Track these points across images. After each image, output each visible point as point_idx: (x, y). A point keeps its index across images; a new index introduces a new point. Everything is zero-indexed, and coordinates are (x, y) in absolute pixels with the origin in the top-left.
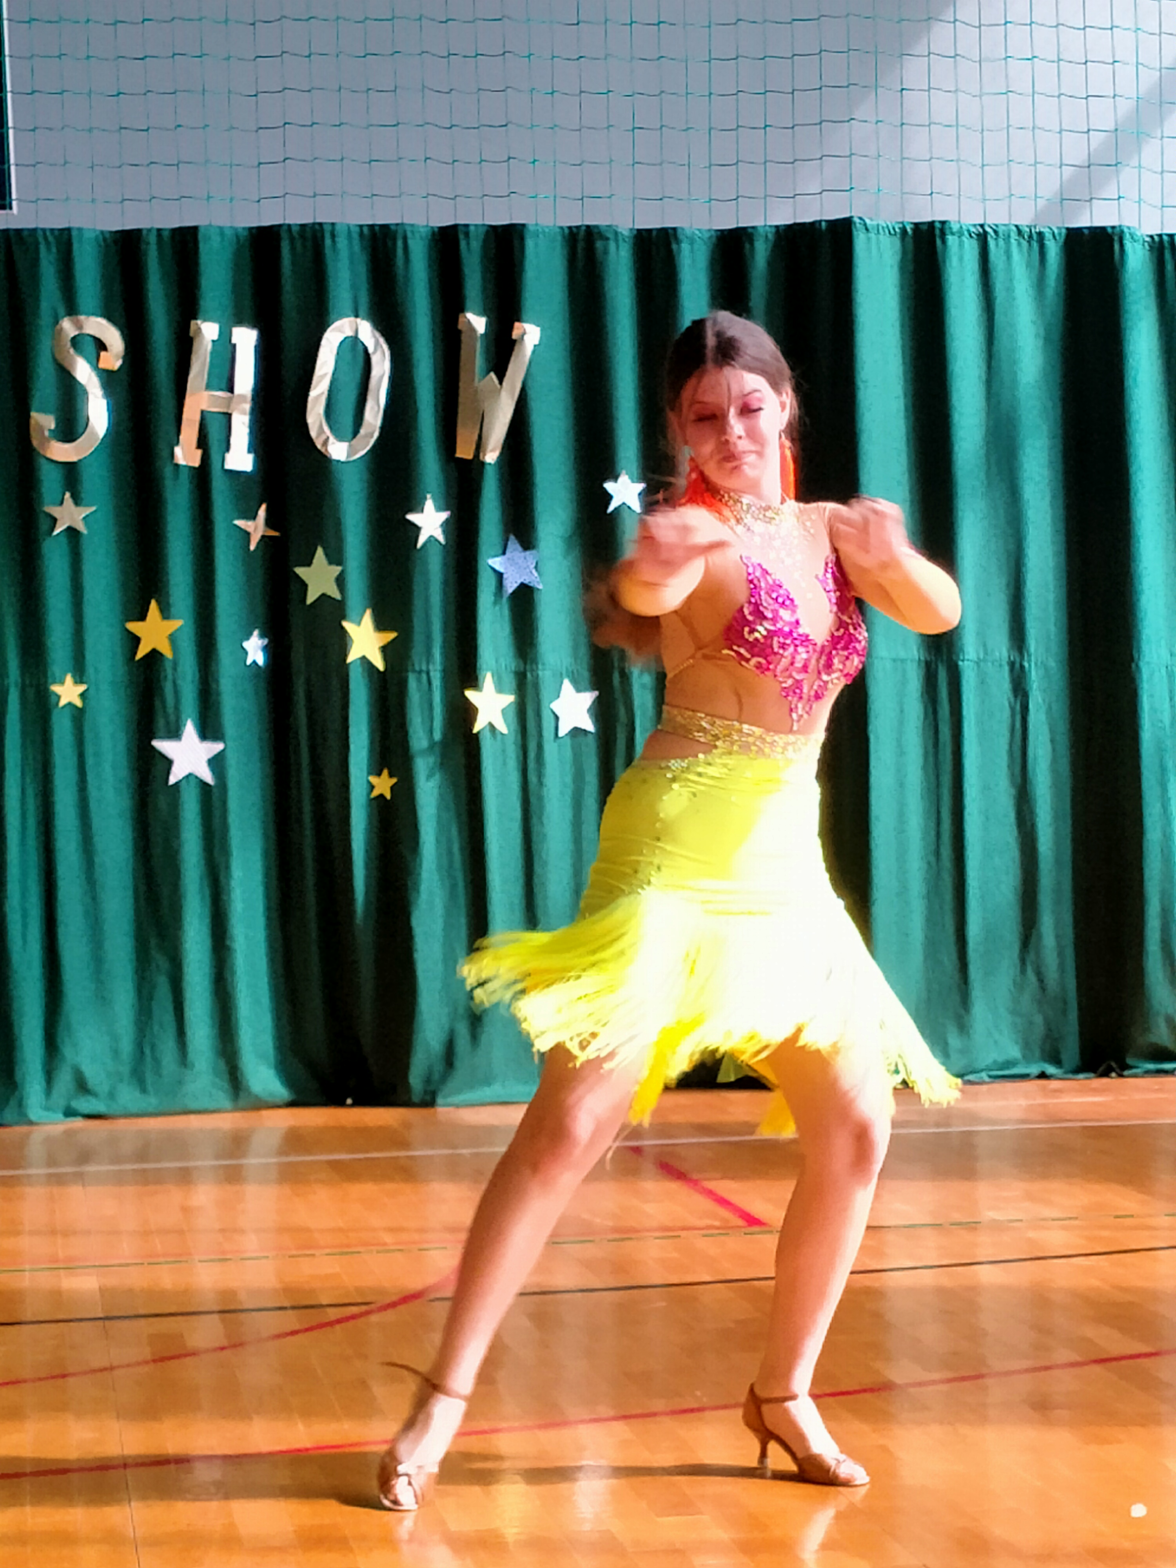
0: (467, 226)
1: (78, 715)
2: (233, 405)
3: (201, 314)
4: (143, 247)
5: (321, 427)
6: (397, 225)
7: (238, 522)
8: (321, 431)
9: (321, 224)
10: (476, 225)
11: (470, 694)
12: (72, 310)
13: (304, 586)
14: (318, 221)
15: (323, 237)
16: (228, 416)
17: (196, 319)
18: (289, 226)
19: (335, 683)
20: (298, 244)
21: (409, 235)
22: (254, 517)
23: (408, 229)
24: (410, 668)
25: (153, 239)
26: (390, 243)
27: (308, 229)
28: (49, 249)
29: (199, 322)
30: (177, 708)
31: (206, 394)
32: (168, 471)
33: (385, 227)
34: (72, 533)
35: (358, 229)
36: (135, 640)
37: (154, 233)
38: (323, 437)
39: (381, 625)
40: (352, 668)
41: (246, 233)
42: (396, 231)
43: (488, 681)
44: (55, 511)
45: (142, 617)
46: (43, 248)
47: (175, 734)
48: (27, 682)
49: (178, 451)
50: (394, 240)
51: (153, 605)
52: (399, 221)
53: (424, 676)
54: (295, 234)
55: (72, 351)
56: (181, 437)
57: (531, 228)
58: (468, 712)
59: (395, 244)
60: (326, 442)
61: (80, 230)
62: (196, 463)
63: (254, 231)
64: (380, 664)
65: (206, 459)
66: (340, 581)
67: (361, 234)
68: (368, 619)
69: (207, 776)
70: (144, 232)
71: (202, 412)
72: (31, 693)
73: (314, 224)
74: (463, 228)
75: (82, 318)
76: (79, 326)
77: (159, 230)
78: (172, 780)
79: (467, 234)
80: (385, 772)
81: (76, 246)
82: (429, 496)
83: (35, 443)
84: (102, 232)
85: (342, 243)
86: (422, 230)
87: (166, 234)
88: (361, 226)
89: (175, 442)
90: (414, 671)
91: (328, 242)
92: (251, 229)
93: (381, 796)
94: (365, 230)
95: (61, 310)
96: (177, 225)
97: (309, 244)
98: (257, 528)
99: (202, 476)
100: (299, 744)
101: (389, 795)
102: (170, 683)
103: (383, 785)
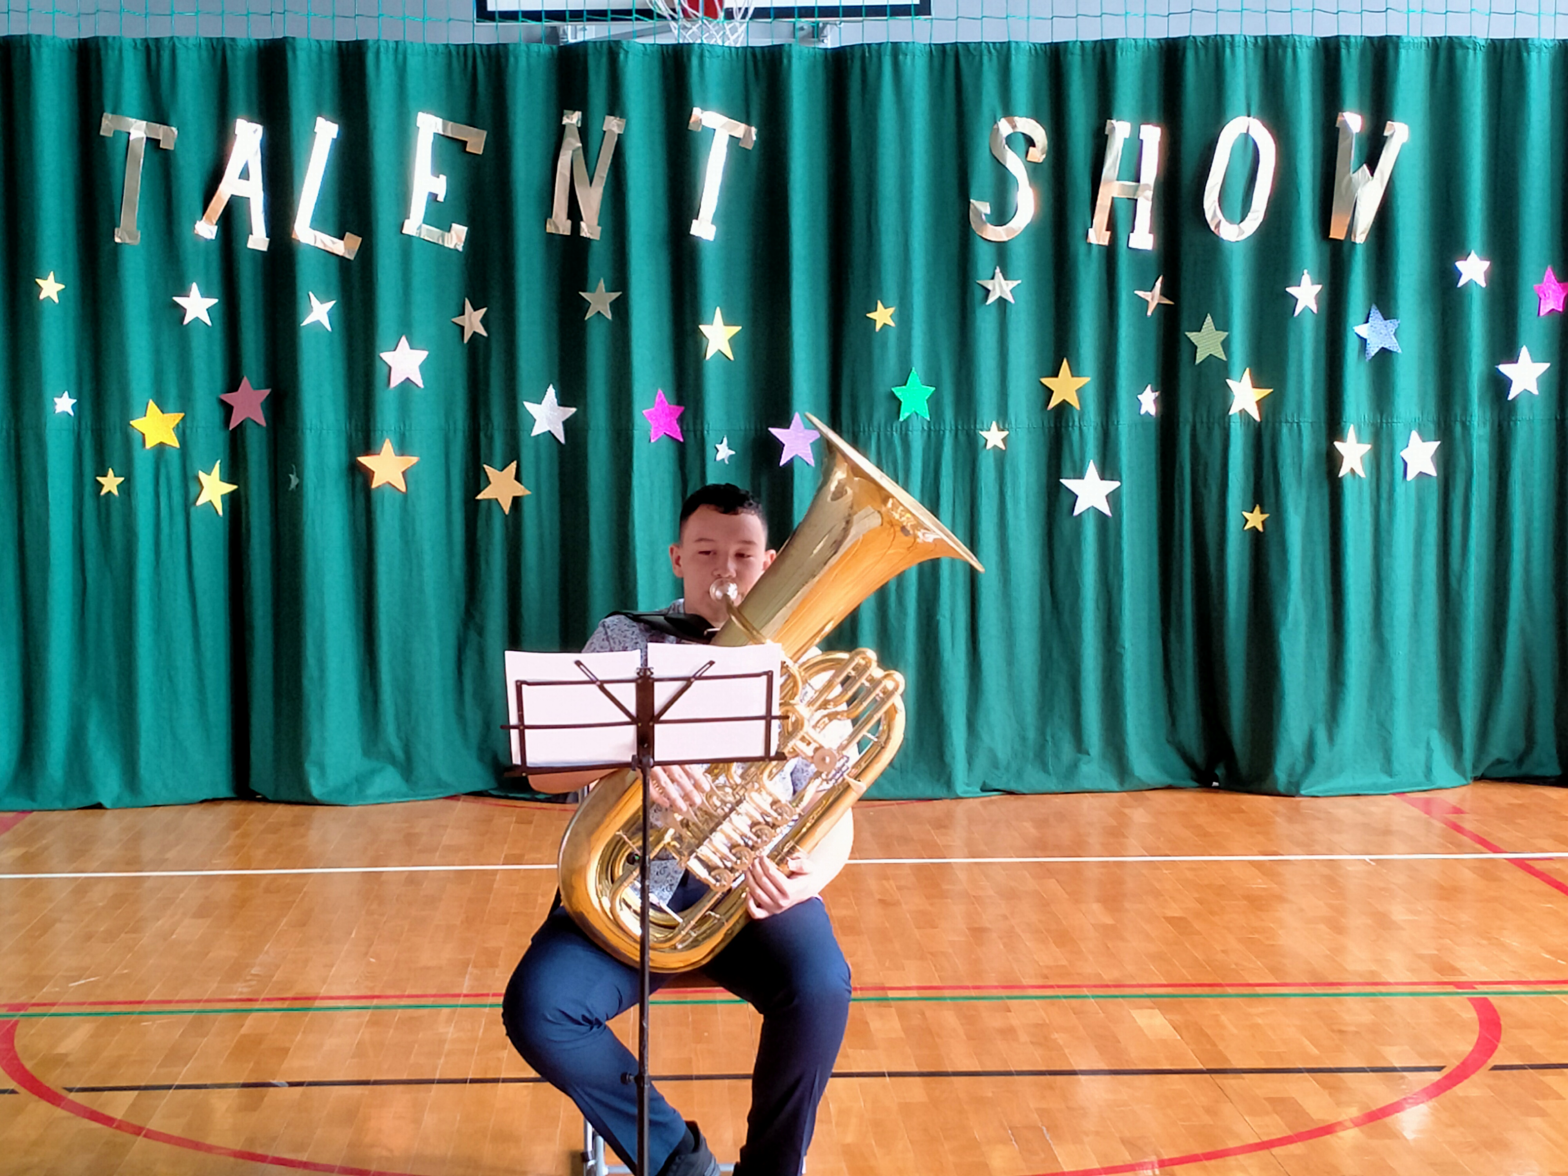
0: (1348, 37)
1: (1001, 456)
2: (1139, 192)
3: (1115, 115)
4: (1069, 56)
5: (1215, 212)
6: (1288, 36)
7: (1141, 293)
8: (1213, 214)
9: (1221, 36)
10: (1356, 37)
11: (1336, 443)
12: (1008, 112)
13: (1195, 347)
14: (1219, 33)
15: (1224, 47)
16: (1134, 202)
17: (1111, 119)
18: (1194, 37)
19: (1217, 433)
20: (1202, 53)
21: (1298, 44)
22: (1152, 288)
23: (1297, 39)
24: (1283, 420)
25: (1077, 50)
26: (1280, 51)
27: (1210, 41)
28: (990, 60)
29: (1114, 121)
30: (1081, 453)
31: (1118, 184)
32: (1082, 249)
33: (1277, 38)
34: (1002, 301)
35: (1253, 40)
36: (1050, 393)
37: (1079, 44)
38: (1216, 221)
39: (1258, 382)
40: (1233, 419)
41: (1156, 43)
42: (1287, 41)
43: (1351, 433)
44: (989, 285)
45: (1056, 374)
46: (986, 59)
47: (1080, 475)
48: (960, 427)
49: (1091, 232)
50: (1285, 48)
51: (1065, 362)
52: (1290, 33)
53: (1295, 425)
54: (1199, 44)
55: (1006, 147)
56: (1094, 221)
57: (1405, 40)
58: (1335, 459)
59: (1285, 52)
60: (1218, 226)
61: (1017, 42)
62: (1106, 243)
63: (1163, 42)
64: (1257, 417)
65: (1113, 240)
66: (1226, 345)
67: (1256, 43)
68: (1246, 375)
69: (1105, 509)
70: (1070, 45)
71: (1113, 198)
72: (962, 437)
73: (1216, 36)
74: (1344, 39)
75: (1016, 118)
76: (1014, 127)
77: (1082, 42)
78: (1077, 512)
79: (1348, 45)
80: (1258, 509)
81: (1013, 58)
82: (1305, 271)
83: (973, 226)
84: (1034, 44)
85: (1240, 52)
86: (1308, 40)
87: (1088, 47)
88: (1256, 38)
89: (1089, 225)
90: (1287, 422)
91: (1228, 51)
92: (1159, 40)
93: (1254, 529)
94: (1259, 40)
95: (999, 112)
96: (1098, 38)
97: (1211, 52)
98: (1154, 297)
99: (1110, 253)
100: (1182, 485)
101: (1260, 528)
102: (1077, 429)
103: (1256, 519)
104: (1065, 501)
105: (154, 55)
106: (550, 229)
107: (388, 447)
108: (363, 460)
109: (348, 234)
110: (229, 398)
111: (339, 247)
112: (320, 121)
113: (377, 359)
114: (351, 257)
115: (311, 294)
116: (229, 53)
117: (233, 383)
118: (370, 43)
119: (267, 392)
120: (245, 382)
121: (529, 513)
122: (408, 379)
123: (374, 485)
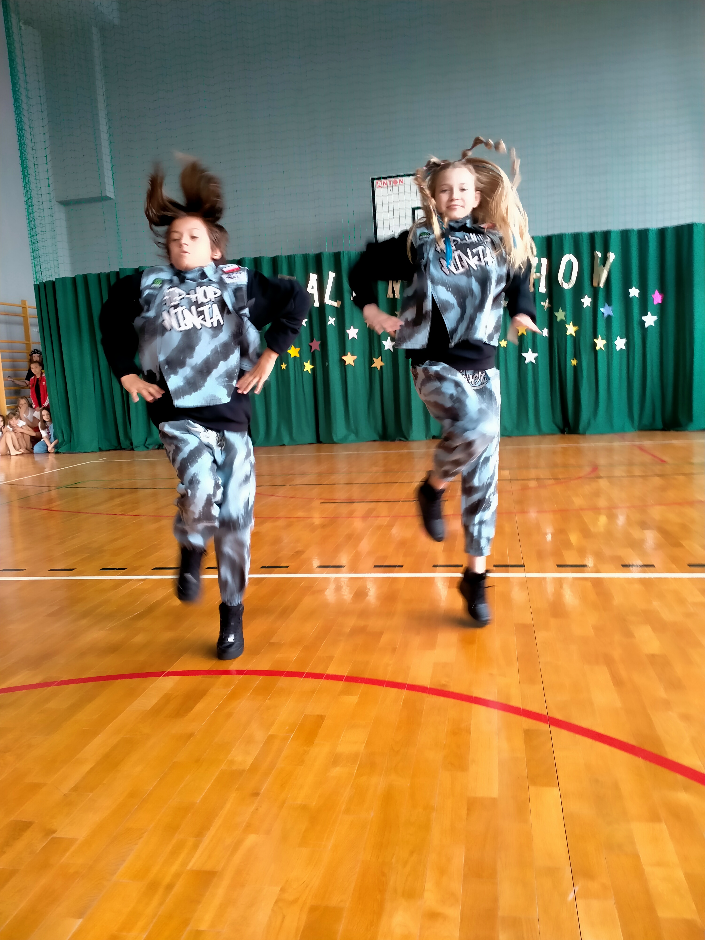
1: (505, 349)
2: (541, 276)
8: (562, 281)
9: (562, 234)
10: (599, 231)
11: (595, 340)
13: (557, 317)
15: (563, 236)
16: (540, 279)
19: (564, 340)
20: (557, 238)
21: (583, 234)
22: (545, 302)
24: (582, 335)
26: (578, 237)
27: (559, 235)
30: (527, 346)
33: (577, 233)
39: (574, 325)
40: (568, 336)
43: (600, 337)
47: (527, 352)
50: (579, 235)
52: (580, 231)
53: (584, 336)
54: (556, 236)
57: (613, 231)
58: (595, 345)
59: (580, 237)
60: (562, 284)
64: (574, 335)
66: (565, 316)
67: (572, 235)
68: (571, 323)
69: (534, 362)
74: (596, 232)
78: (526, 362)
79: (597, 234)
80: (575, 359)
82: (586, 295)
85: (567, 237)
86: (586, 233)
88: (572, 233)
93: (574, 365)
97: (559, 238)
98: (546, 304)
99: (534, 293)
100: (555, 353)
101: (576, 365)
102: (526, 340)
103: (574, 362)
104: (523, 359)
105: (290, 259)
106: (388, 296)
107: (349, 354)
108: (343, 358)
109: (338, 301)
110: (311, 344)
111: (335, 304)
112: (330, 272)
113: (346, 332)
114: (339, 307)
115: (329, 317)
116: (308, 257)
117: (312, 341)
118: (342, 252)
119: (320, 342)
120: (315, 340)
121: (384, 369)
122: (354, 337)
123: (346, 364)
